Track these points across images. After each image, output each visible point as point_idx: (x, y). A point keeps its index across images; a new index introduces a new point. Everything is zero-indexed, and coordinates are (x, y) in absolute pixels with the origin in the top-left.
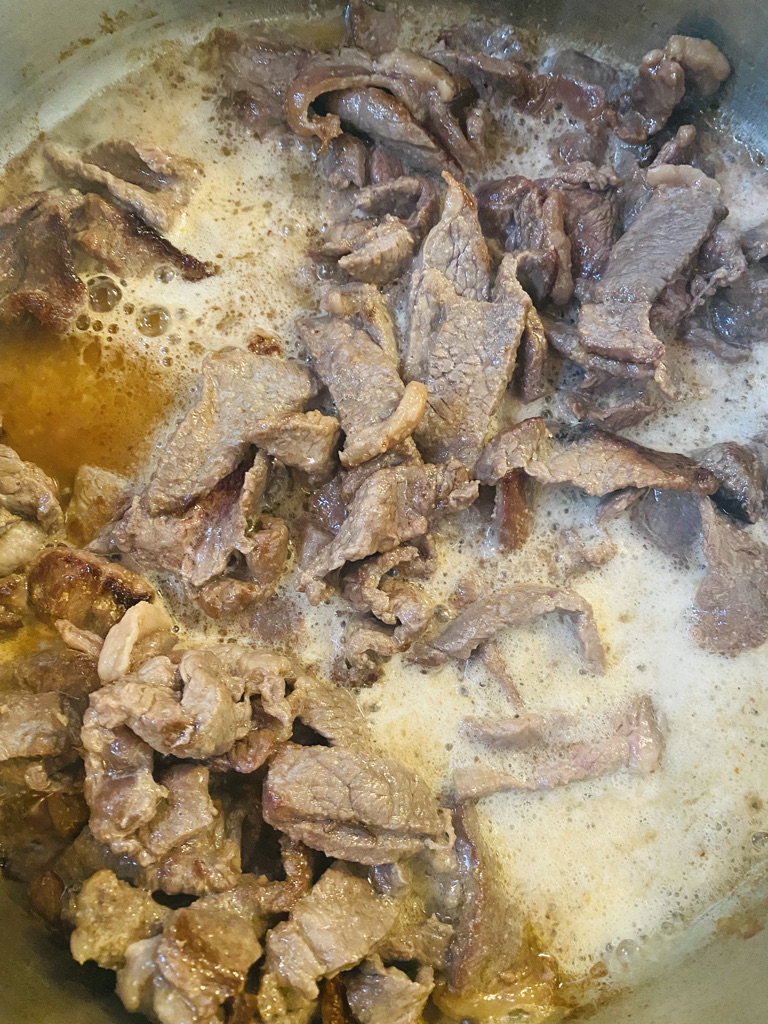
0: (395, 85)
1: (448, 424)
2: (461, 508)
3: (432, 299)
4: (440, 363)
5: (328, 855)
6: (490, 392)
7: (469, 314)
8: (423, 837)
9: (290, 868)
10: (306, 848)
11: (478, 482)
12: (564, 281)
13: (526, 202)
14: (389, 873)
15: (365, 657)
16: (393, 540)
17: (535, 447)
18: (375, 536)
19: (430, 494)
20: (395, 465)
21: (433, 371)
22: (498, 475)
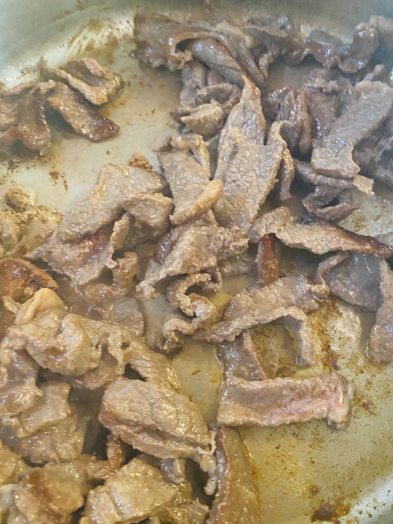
0: (222, 38)
1: (235, 207)
2: (237, 252)
3: (232, 142)
4: (233, 175)
5: (134, 448)
6: (260, 191)
7: (252, 150)
8: (195, 444)
9: (111, 453)
10: (122, 442)
11: (249, 239)
12: (306, 139)
13: (287, 97)
14: (172, 465)
15: (173, 334)
16: (196, 267)
17: (283, 223)
18: (185, 262)
19: (220, 244)
20: (201, 226)
21: (229, 180)
22: (260, 235)
